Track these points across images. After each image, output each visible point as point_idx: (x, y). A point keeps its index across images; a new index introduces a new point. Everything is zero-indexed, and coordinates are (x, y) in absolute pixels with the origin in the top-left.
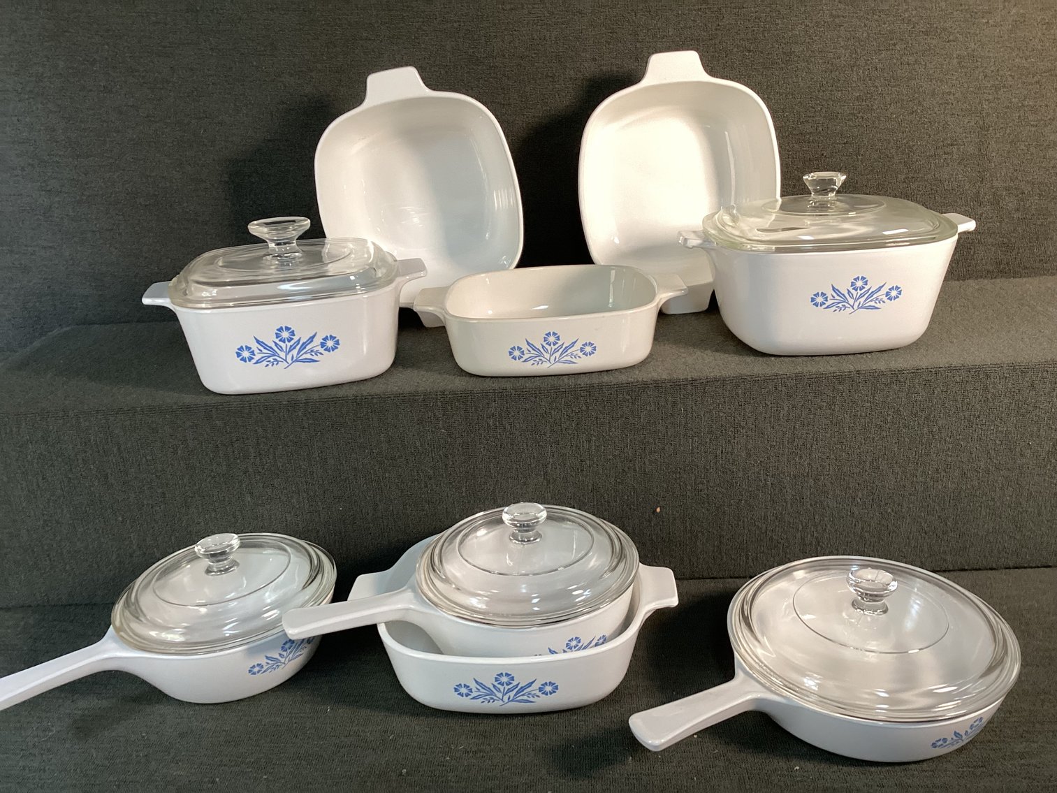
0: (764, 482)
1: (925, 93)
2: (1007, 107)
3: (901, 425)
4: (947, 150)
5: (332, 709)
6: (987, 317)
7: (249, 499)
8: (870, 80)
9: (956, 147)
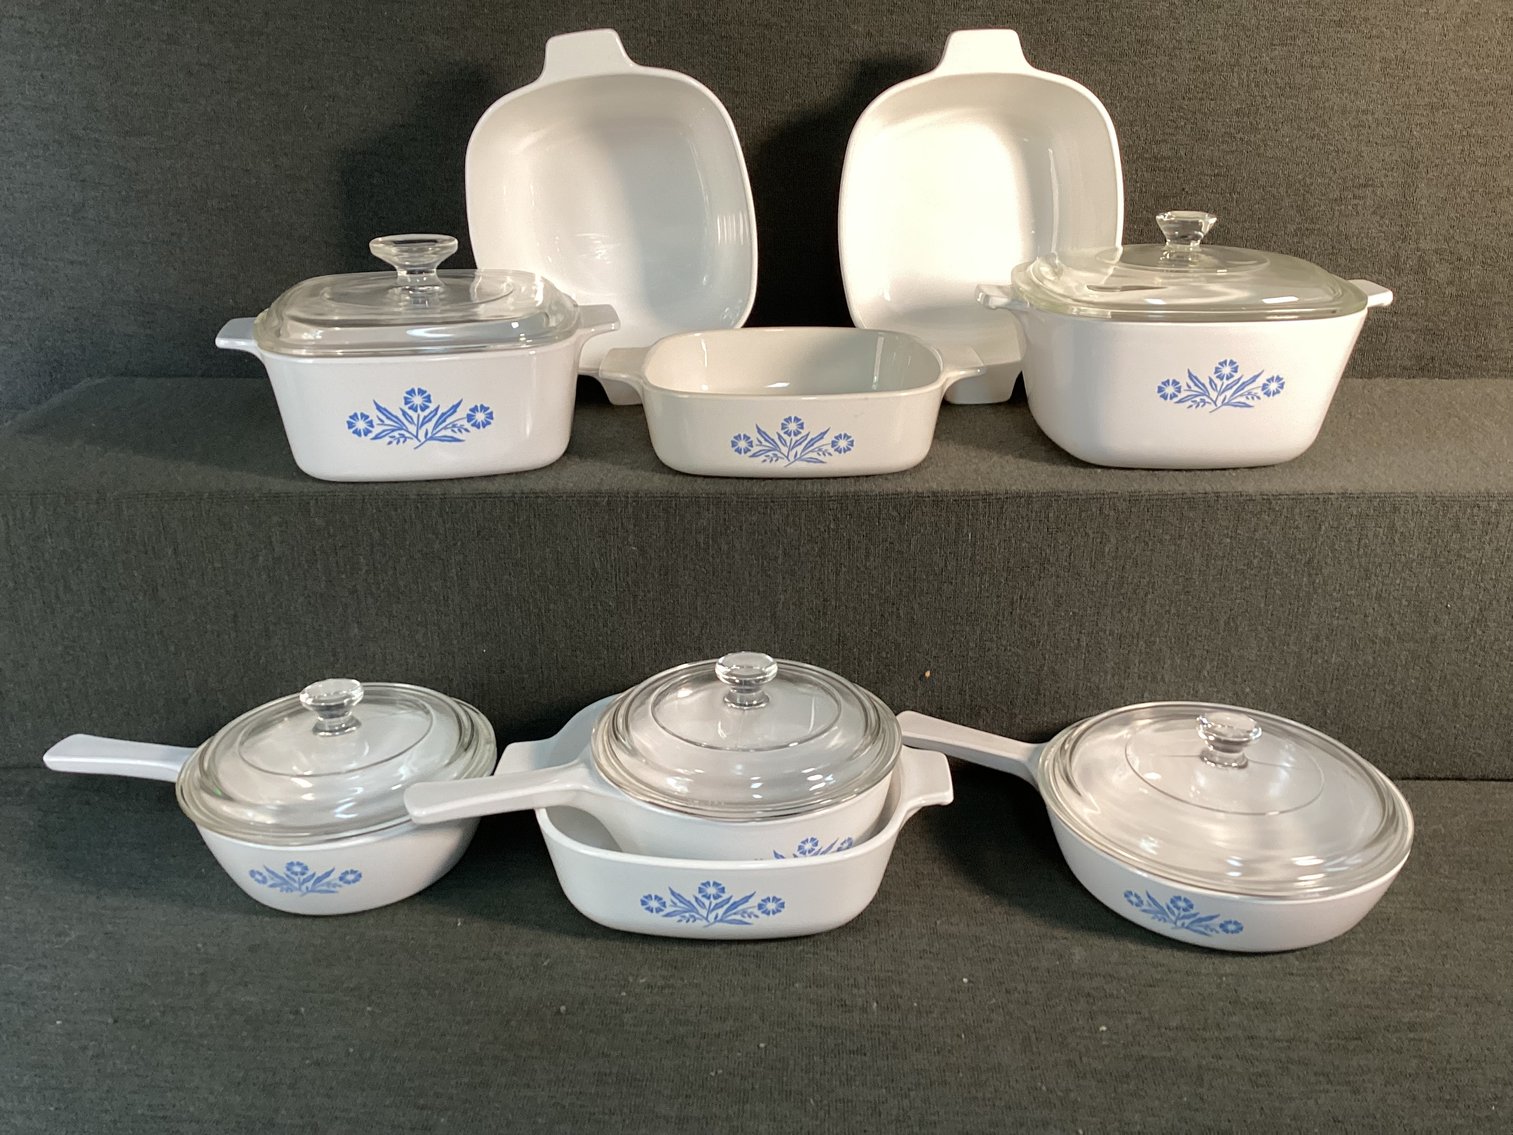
0: (1076, 641)
1: (1332, 109)
2: (1446, 136)
3: (1271, 571)
4: (1359, 192)
5: (464, 923)
6: (1400, 430)
7: (356, 630)
8: (1257, 86)
9: (1370, 189)
